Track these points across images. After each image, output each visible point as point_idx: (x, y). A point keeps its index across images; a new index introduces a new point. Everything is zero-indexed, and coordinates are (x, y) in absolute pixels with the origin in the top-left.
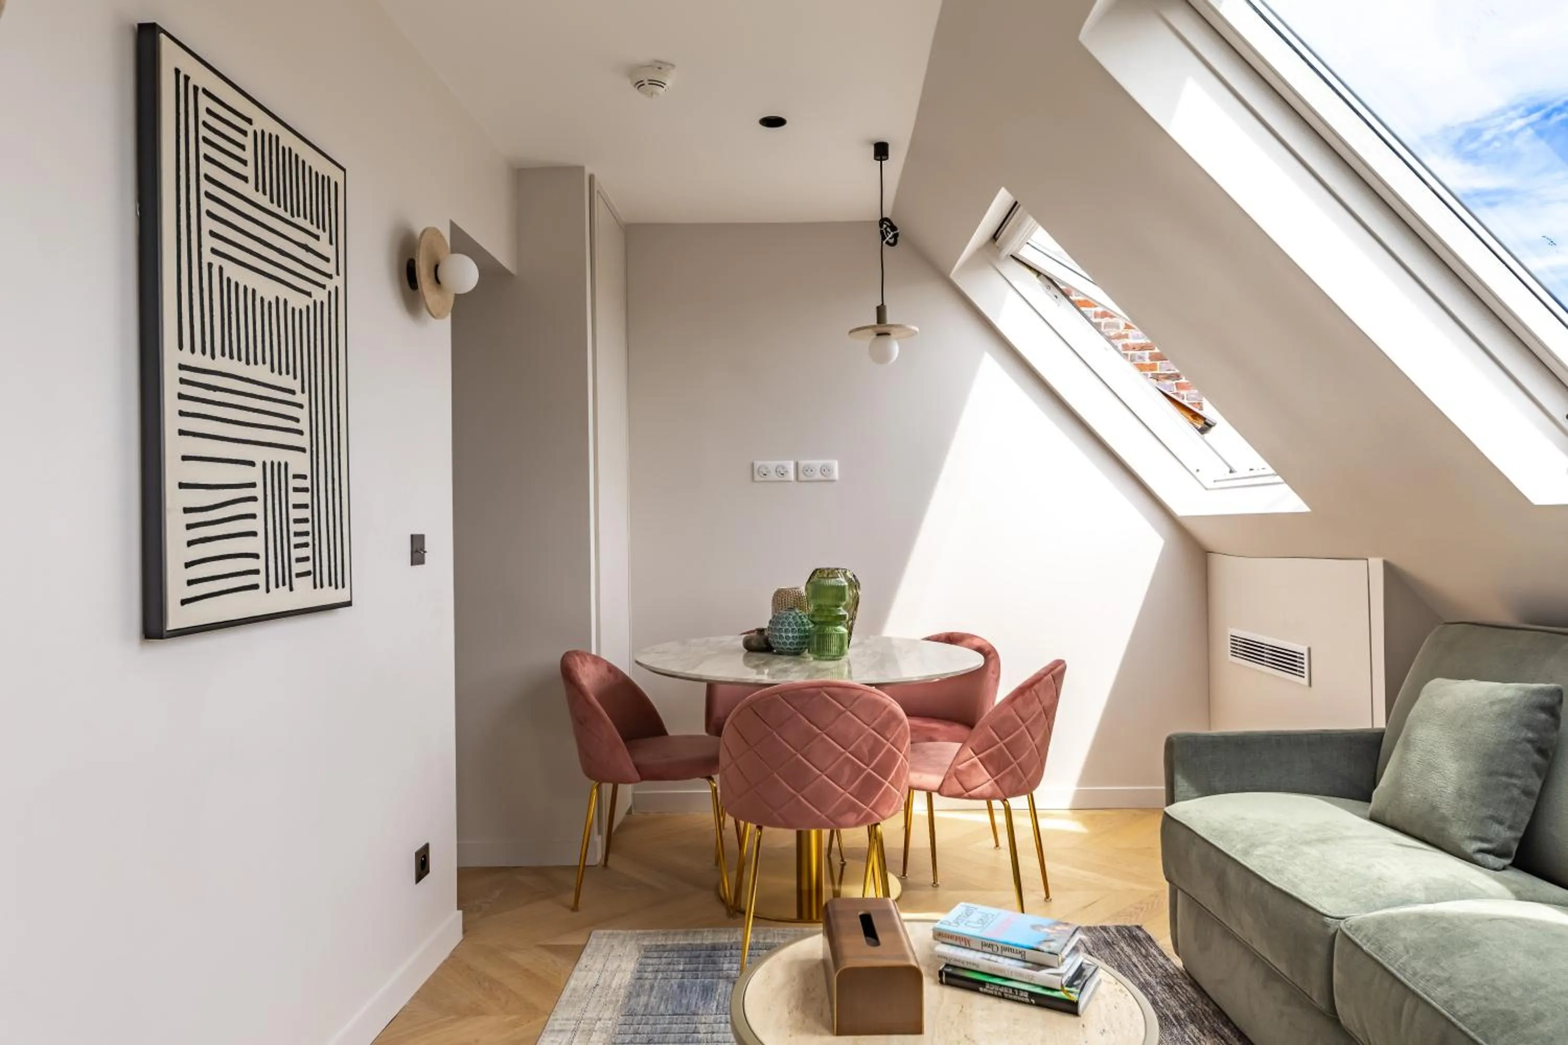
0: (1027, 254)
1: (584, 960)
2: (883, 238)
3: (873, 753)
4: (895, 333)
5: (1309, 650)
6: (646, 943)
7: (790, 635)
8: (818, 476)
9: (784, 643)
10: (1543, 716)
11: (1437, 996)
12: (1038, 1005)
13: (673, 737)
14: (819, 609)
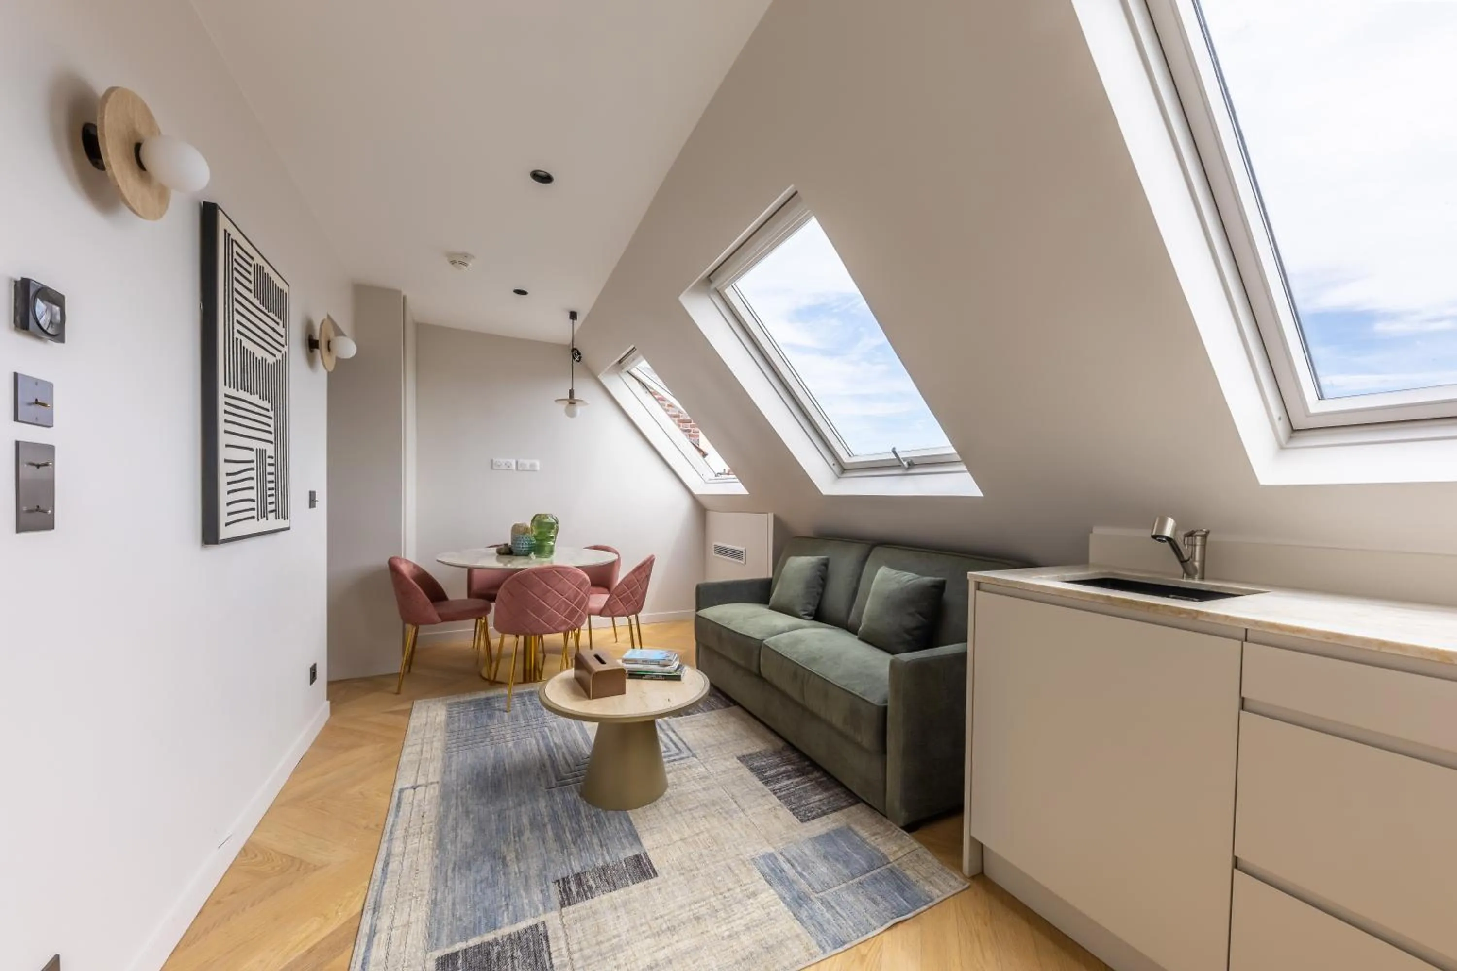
0: (634, 371)
1: (414, 714)
2: (574, 358)
3: (576, 597)
4: (577, 403)
5: (745, 550)
6: (448, 702)
7: (524, 546)
8: (528, 468)
9: (521, 551)
10: (823, 567)
12: (665, 679)
13: (452, 601)
14: (540, 533)
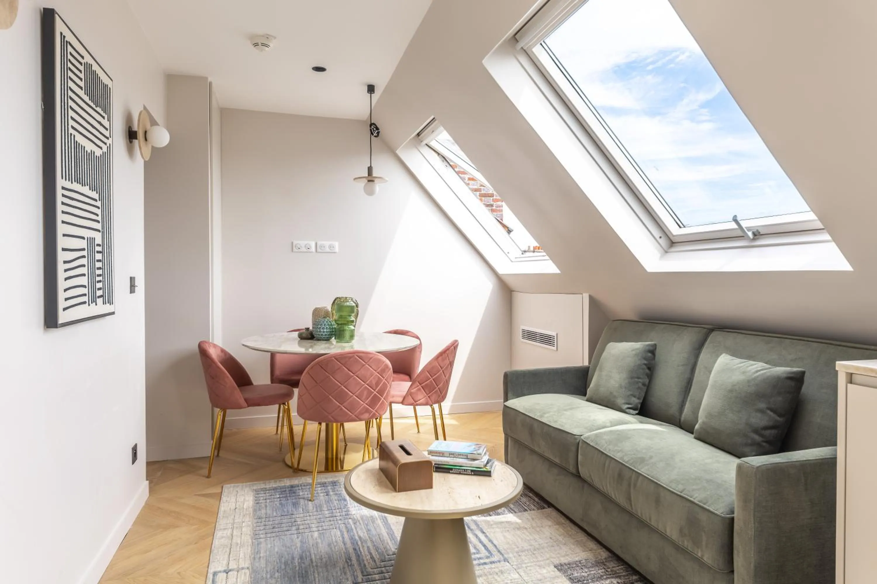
0: (433, 144)
1: (224, 498)
2: (372, 134)
3: (377, 384)
4: (376, 180)
5: (557, 334)
6: (255, 488)
7: (325, 330)
8: (328, 250)
9: (322, 335)
10: (650, 354)
11: (618, 456)
12: (474, 475)
13: (256, 386)
14: (341, 317)
